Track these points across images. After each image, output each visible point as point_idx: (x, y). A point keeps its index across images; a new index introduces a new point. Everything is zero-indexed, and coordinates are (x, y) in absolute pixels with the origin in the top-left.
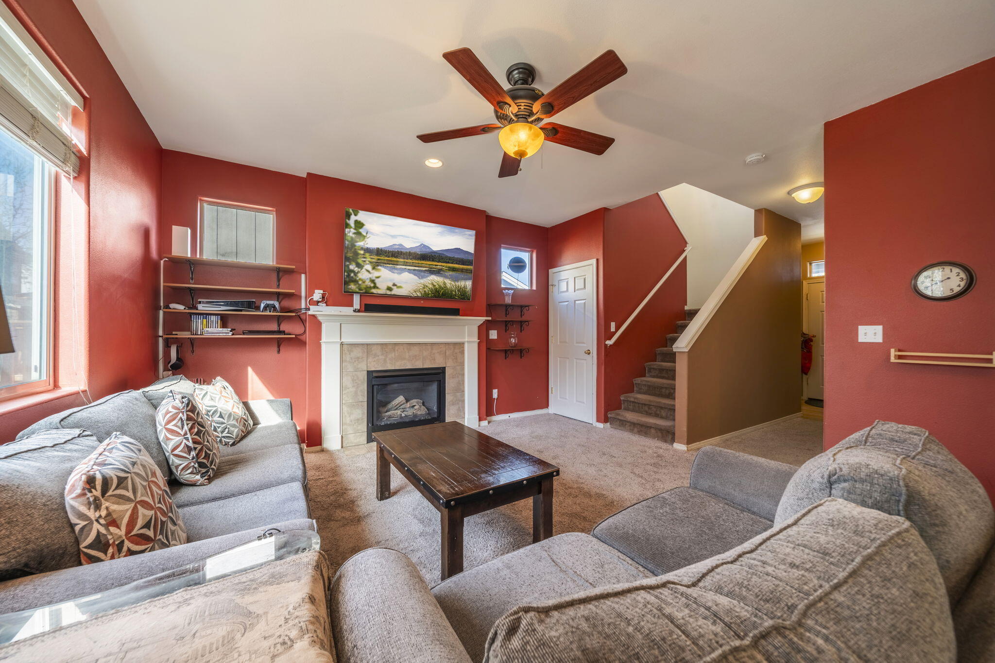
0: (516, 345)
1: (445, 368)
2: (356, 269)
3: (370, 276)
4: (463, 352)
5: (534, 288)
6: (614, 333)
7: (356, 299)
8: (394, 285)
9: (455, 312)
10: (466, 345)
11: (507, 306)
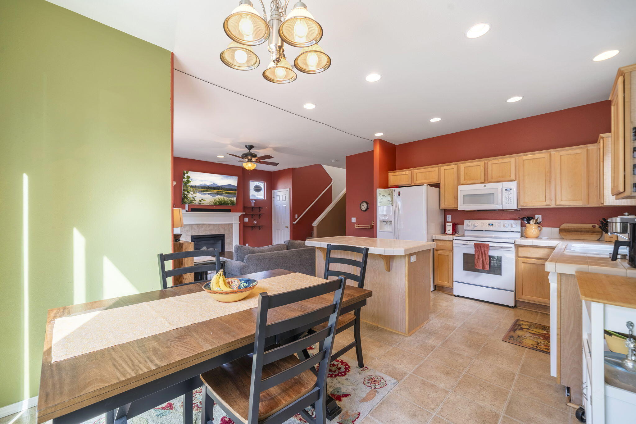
0: (256, 224)
1: (224, 234)
2: (187, 194)
3: (192, 196)
4: (232, 228)
5: (266, 199)
6: (297, 219)
7: (187, 206)
8: (202, 199)
9: (229, 211)
10: (234, 225)
11: (253, 207)
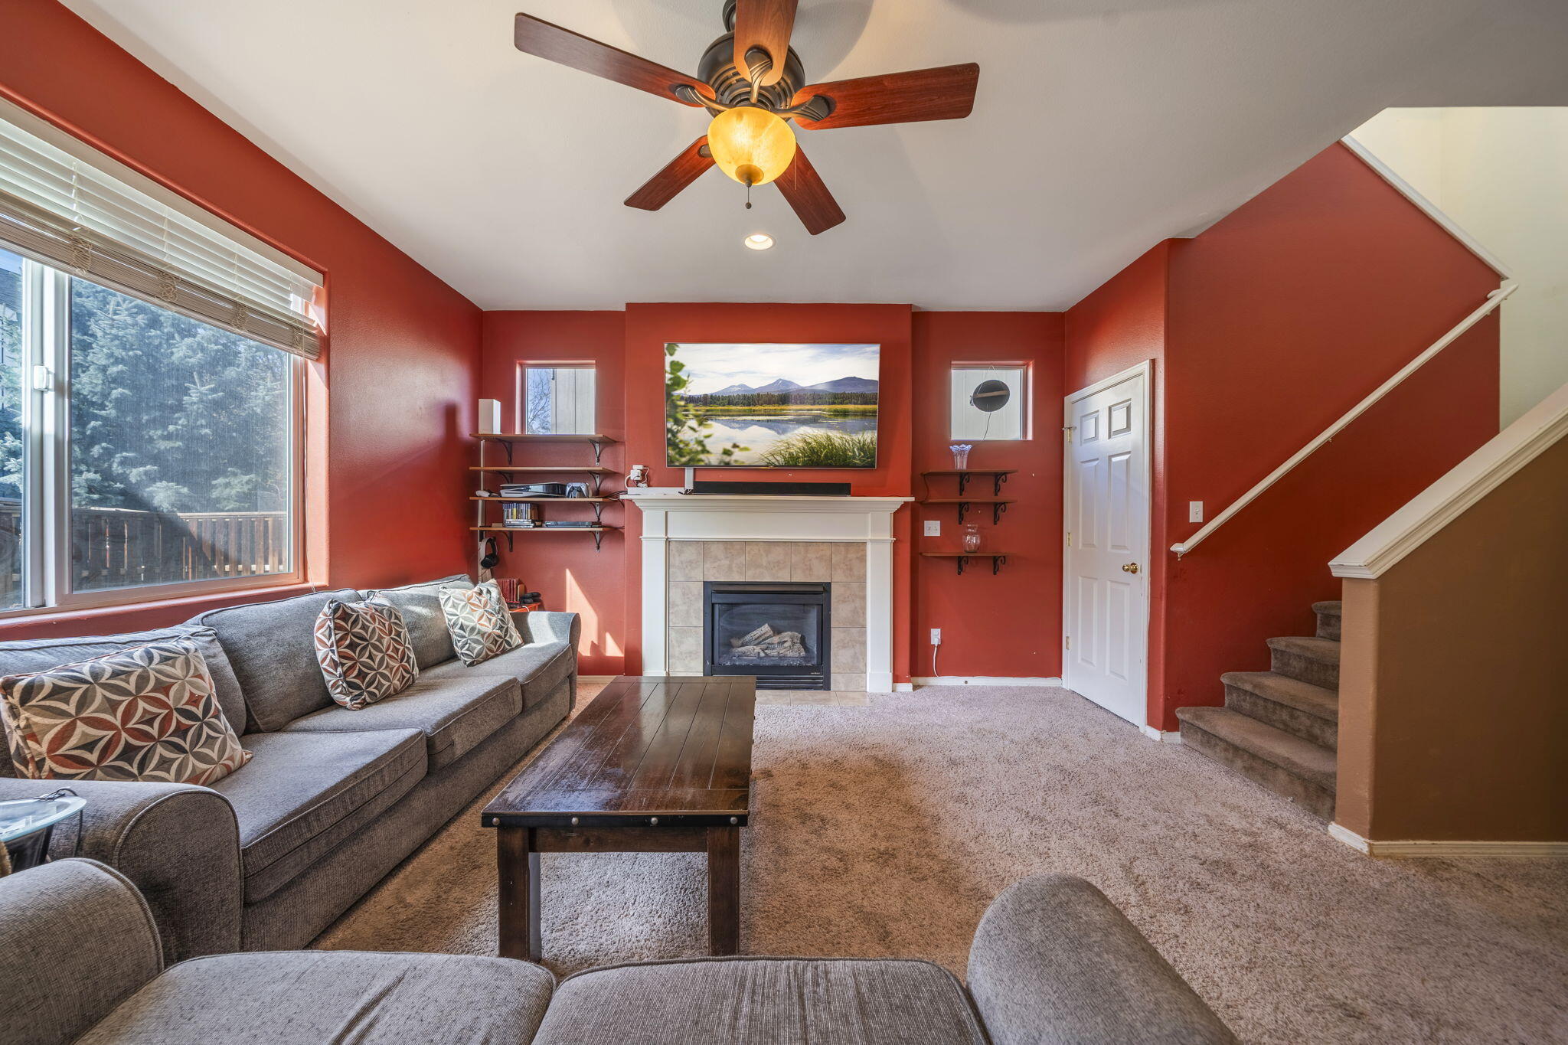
0: (978, 548)
1: (830, 583)
2: (675, 428)
3: (696, 435)
4: (863, 559)
5: (1030, 437)
6: (1198, 527)
7: (689, 474)
8: (735, 446)
9: (842, 489)
10: (869, 547)
11: (962, 475)
